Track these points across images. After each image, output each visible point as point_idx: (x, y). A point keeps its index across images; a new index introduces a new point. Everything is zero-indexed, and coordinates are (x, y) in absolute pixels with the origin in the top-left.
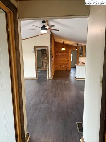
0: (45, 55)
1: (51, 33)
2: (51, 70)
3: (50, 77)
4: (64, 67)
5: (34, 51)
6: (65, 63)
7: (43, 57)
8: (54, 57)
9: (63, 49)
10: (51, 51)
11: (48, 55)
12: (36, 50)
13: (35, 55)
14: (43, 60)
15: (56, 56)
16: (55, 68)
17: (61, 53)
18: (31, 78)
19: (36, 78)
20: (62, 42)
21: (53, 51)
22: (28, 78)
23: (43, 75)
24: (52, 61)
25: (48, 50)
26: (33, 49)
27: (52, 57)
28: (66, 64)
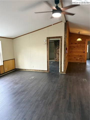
0: (58, 47)
1: (67, 21)
2: (65, 63)
3: (63, 71)
4: (78, 59)
5: (46, 42)
6: (80, 54)
7: (56, 48)
8: (68, 49)
9: (79, 40)
10: (65, 42)
11: (61, 47)
12: (49, 42)
13: (47, 47)
14: (56, 51)
15: (70, 47)
16: (69, 59)
17: (76, 44)
18: (42, 71)
19: (48, 71)
20: (77, 32)
21: (67, 42)
22: (39, 70)
23: (56, 67)
24: (65, 53)
25: (61, 41)
26: (45, 41)
27: (66, 49)
28: (81, 56)
